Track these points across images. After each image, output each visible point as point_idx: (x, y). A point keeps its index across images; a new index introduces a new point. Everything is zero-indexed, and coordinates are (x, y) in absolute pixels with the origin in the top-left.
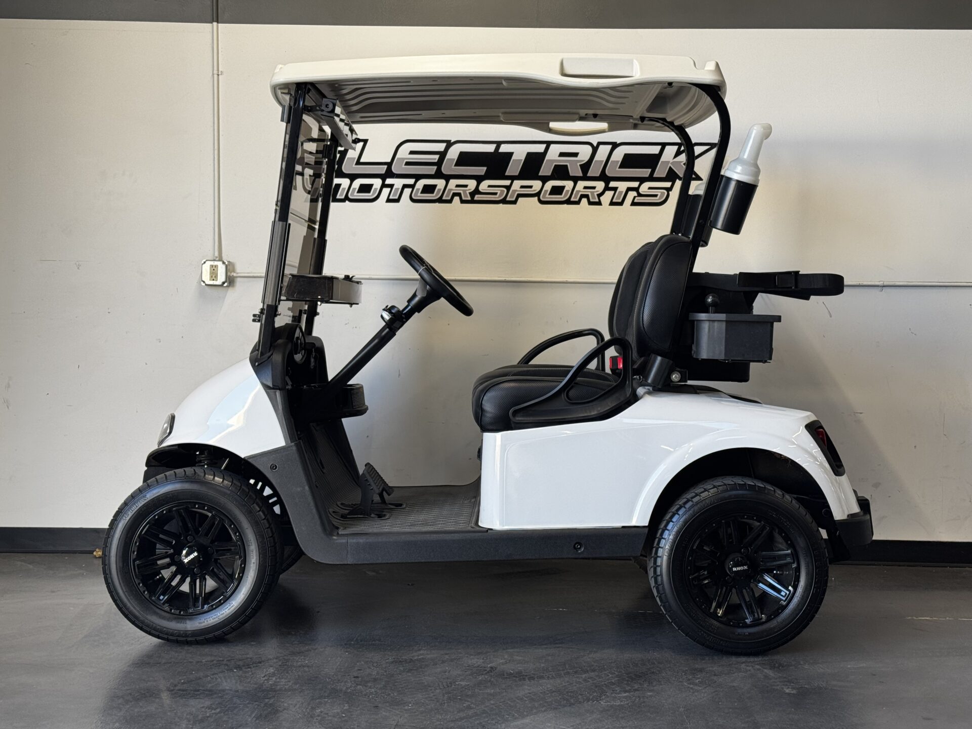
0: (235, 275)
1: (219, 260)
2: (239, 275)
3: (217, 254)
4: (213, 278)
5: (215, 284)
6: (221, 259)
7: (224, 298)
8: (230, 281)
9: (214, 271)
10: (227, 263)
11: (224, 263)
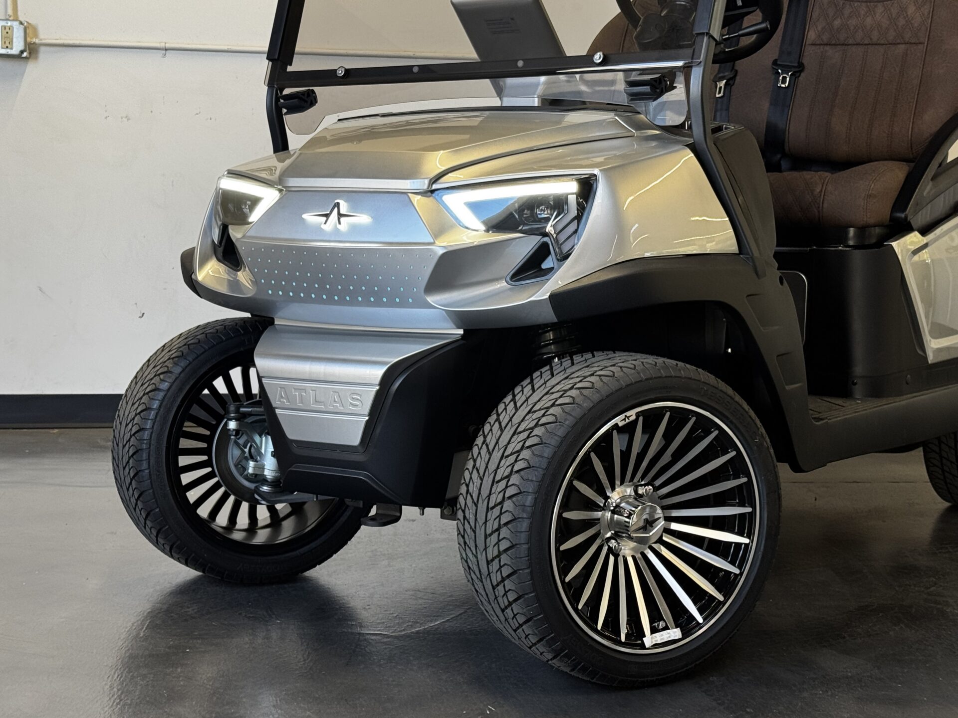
0: (37, 41)
1: (13, 20)
2: (44, 41)
3: (10, 12)
4: (7, 44)
5: (9, 53)
6: (16, 19)
7: (23, 74)
8: (31, 50)
9: (8, 35)
10: (25, 24)
11: (21, 23)
